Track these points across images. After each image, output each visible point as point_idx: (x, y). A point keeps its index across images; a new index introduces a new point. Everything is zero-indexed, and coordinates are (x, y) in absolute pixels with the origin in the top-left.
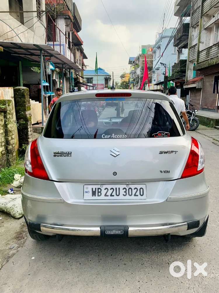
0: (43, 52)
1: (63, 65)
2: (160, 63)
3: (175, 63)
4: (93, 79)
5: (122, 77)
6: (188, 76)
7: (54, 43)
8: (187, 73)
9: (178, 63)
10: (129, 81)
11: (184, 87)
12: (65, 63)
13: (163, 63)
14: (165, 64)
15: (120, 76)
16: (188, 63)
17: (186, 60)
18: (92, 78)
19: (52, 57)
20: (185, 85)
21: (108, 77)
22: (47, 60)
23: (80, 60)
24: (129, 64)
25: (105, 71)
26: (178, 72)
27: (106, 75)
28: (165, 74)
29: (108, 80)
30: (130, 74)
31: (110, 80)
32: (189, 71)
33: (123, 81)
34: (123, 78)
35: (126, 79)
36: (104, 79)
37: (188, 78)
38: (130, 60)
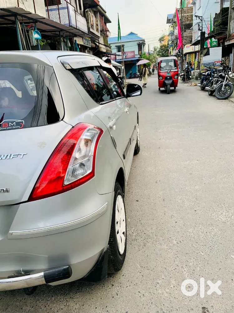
0: (18, 17)
1: (60, 33)
2: (195, 16)
3: (216, 14)
4: (125, 46)
5: (161, 40)
6: (231, 29)
7: (58, 6)
8: (230, 25)
9: (219, 13)
10: (168, 44)
11: (226, 44)
12: (62, 30)
13: (198, 16)
14: (202, 17)
15: (159, 39)
16: (231, 11)
17: (228, 8)
18: (123, 46)
19: (36, 23)
20: (226, 41)
21: (141, 42)
22: (30, 28)
23: (97, 25)
24: (167, 23)
25: (138, 35)
26: (219, 25)
27: (139, 41)
28: (202, 30)
29: (142, 46)
30: (169, 35)
31: (144, 46)
32: (232, 21)
33: (161, 45)
34: (162, 42)
35: (165, 43)
36: (137, 45)
37: (231, 31)
38: (168, 18)
